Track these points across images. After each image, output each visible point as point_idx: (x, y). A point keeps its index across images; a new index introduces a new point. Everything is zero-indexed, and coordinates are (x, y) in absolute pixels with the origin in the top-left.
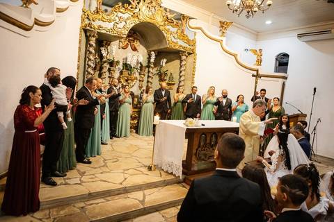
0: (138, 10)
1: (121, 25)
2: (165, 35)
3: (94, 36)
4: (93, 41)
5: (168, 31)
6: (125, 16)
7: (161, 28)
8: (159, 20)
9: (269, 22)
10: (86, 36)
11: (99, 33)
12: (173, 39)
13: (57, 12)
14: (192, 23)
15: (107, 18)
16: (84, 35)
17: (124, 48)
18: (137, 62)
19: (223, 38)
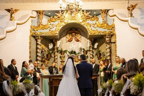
0: (63, 17)
2: (86, 27)
3: (39, 39)
4: (39, 41)
5: (88, 23)
6: (56, 23)
7: (82, 24)
8: (78, 19)
10: (35, 39)
11: (41, 36)
12: (93, 29)
13: (7, 32)
14: (110, 13)
15: (44, 27)
16: (33, 39)
17: (70, 41)
18: (81, 49)
19: (129, 19)
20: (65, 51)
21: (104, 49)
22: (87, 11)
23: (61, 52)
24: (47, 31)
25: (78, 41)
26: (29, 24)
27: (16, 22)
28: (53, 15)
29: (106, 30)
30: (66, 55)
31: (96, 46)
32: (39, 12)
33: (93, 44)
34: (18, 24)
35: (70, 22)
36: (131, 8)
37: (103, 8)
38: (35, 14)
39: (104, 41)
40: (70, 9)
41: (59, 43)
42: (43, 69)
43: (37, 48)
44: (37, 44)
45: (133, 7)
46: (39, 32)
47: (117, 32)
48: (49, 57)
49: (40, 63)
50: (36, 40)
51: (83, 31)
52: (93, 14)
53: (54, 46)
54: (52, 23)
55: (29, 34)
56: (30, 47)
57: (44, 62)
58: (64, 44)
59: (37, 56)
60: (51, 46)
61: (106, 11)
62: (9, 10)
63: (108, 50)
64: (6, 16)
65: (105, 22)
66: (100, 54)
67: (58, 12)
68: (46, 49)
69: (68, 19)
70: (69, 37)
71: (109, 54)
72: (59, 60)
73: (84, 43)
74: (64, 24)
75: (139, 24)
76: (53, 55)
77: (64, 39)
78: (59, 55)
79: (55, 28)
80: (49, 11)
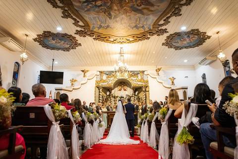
0: (116, 75)
1: (110, 83)
2: (130, 82)
3: (101, 89)
5: (132, 79)
6: (111, 79)
7: (128, 79)
8: (126, 76)
9: (186, 61)
11: (102, 87)
12: (135, 83)
13: (82, 84)
14: (145, 73)
15: (104, 81)
16: (97, 89)
17: (120, 90)
18: (127, 95)
19: (157, 77)
20: (117, 97)
21: (142, 95)
22: (131, 71)
23: (114, 97)
24: (106, 83)
25: (125, 90)
26: (95, 79)
27: (87, 78)
28: (110, 74)
29: (143, 83)
30: (118, 99)
31: (136, 94)
32: (101, 72)
33: (135, 92)
34: (88, 79)
35: (121, 78)
36: (158, 70)
37: (141, 70)
38: (99, 73)
39: (142, 91)
40: (120, 70)
41: (113, 91)
42: (103, 108)
43: (99, 95)
44: (100, 92)
45: (159, 70)
46: (100, 84)
47: (150, 85)
48: (106, 100)
49: (102, 104)
50: (99, 90)
51: (128, 84)
52: (135, 74)
53: (110, 93)
54: (109, 79)
55: (95, 86)
56: (95, 94)
57: (104, 103)
58: (116, 92)
59: (99, 99)
60: (108, 93)
61: (143, 72)
62: (83, 71)
63: (144, 96)
64: (81, 74)
65: (142, 79)
66: (139, 99)
67: (113, 72)
68: (105, 95)
69: (119, 76)
70: (119, 88)
71: (145, 99)
72: (113, 102)
73: (129, 92)
74: (117, 79)
75: (163, 80)
76: (109, 99)
77: (116, 89)
78: (113, 99)
79: (111, 82)
80: (108, 71)
